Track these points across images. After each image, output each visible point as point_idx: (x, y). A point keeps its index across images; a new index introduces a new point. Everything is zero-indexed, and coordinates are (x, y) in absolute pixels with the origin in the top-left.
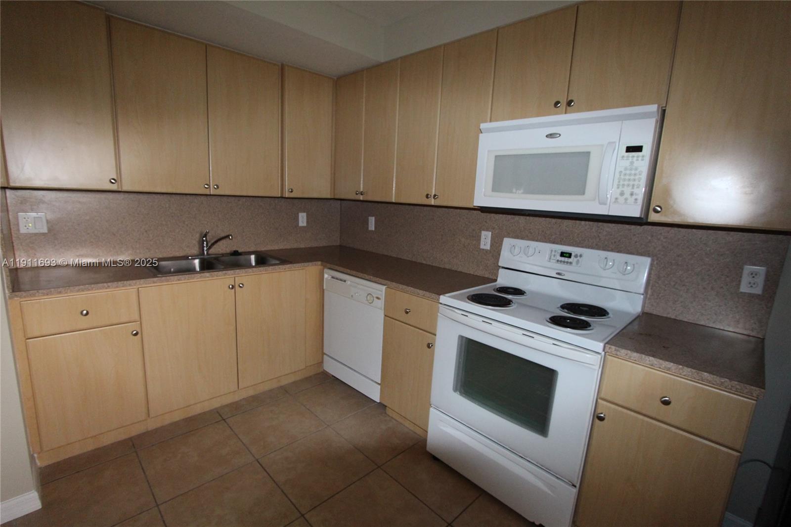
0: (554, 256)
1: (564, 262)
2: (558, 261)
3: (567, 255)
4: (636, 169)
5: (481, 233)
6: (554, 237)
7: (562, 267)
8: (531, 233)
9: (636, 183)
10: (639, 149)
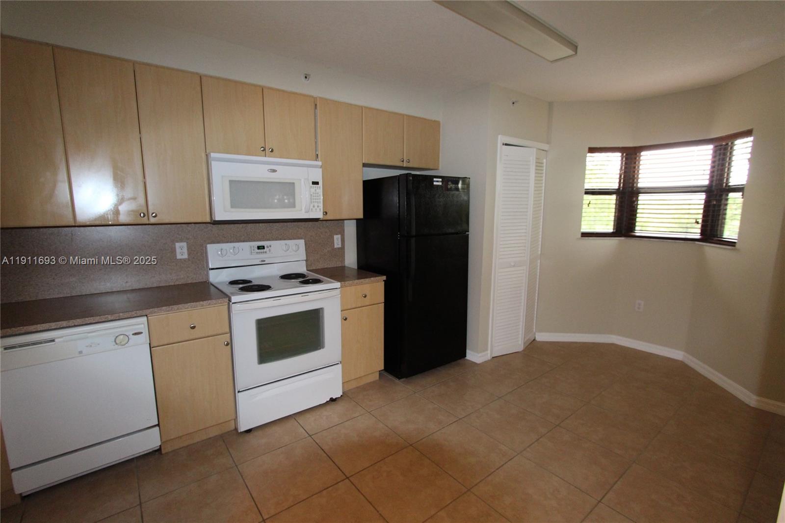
0: (254, 250)
1: (261, 252)
2: (257, 253)
3: (262, 247)
4: (318, 194)
5: (175, 245)
6: (243, 237)
7: (262, 256)
8: (225, 238)
9: (319, 201)
10: (317, 183)
